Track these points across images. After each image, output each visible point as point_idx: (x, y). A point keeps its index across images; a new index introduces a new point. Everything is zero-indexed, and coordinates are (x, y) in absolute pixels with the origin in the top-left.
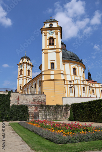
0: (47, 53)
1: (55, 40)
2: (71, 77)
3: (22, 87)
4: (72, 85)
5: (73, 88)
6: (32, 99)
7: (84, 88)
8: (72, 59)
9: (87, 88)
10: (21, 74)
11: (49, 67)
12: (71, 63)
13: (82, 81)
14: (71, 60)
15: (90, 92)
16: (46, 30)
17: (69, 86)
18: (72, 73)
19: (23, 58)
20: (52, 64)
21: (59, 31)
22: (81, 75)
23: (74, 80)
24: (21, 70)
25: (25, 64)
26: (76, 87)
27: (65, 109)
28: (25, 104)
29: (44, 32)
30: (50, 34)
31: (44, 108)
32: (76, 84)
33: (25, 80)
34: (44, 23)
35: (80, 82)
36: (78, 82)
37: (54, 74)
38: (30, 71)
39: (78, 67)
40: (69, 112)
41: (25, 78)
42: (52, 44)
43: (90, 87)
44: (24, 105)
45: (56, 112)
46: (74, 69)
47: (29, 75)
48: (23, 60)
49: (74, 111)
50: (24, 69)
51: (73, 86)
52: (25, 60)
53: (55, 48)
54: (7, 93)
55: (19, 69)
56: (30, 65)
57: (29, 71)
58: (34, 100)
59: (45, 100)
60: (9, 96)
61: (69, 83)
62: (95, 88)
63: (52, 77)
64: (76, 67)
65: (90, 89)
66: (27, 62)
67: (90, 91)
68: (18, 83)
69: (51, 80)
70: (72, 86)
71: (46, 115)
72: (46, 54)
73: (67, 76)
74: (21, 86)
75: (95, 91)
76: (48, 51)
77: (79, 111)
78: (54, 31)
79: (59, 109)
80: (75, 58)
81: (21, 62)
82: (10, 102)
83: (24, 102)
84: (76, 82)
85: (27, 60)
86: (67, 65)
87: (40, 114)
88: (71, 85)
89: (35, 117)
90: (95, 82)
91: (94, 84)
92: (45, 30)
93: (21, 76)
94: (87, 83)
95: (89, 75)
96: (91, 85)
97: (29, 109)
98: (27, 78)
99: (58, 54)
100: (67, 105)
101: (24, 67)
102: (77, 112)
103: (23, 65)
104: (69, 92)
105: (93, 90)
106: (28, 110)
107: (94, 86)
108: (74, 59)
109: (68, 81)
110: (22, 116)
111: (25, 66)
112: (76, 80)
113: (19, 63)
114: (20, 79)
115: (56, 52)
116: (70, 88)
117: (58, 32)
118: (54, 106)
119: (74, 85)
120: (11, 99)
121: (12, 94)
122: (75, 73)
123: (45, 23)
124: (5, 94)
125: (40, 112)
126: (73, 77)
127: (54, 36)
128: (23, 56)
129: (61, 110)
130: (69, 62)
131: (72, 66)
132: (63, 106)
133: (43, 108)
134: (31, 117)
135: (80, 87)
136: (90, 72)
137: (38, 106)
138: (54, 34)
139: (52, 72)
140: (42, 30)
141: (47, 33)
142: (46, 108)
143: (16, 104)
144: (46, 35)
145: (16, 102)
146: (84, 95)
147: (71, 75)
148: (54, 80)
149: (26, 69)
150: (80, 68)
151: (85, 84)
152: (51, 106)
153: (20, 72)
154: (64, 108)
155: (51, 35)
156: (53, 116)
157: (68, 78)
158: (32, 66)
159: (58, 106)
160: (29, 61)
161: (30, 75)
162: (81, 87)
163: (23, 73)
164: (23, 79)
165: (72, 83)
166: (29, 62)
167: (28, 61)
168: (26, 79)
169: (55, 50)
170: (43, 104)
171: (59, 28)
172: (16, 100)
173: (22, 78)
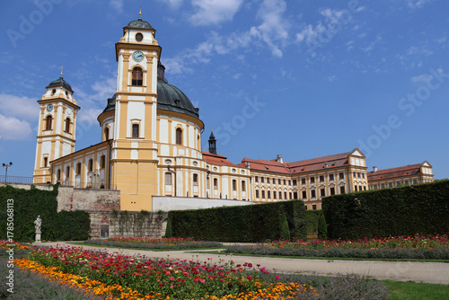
0: (127, 102)
1: (145, 75)
2: (171, 151)
3: (49, 160)
4: (172, 167)
5: (173, 174)
6: (96, 199)
7: (195, 176)
8: (176, 107)
9: (202, 176)
10: (49, 127)
11: (129, 133)
12: (173, 116)
13: (192, 160)
14: (174, 109)
15: (208, 185)
16: (129, 49)
17: (166, 170)
18: (174, 141)
19: (53, 86)
20: (136, 127)
21: (155, 54)
22: (192, 146)
23: (175, 158)
24: (49, 118)
25: (61, 104)
26: (179, 173)
27: (156, 220)
28: (81, 209)
29: (122, 51)
30: (136, 60)
31: (119, 216)
32: (180, 167)
33: (58, 143)
34: (124, 28)
35: (189, 163)
36: (184, 162)
37: (138, 149)
38: (72, 121)
39: (188, 126)
40: (165, 225)
41: (58, 138)
42: (137, 82)
43: (209, 172)
44: (83, 212)
45: (141, 225)
46: (179, 131)
47: (67, 130)
48: (54, 91)
49: (173, 224)
50: (56, 116)
51: (173, 169)
52: (60, 92)
53: (145, 92)
54: (52, 189)
55: (43, 113)
56: (71, 105)
57: (68, 120)
58: (99, 201)
59: (119, 200)
60: (55, 193)
61: (164, 164)
62: (221, 174)
63: (134, 155)
64: (184, 126)
65: (208, 178)
66: (65, 97)
67: (208, 182)
68: (40, 149)
69: (132, 161)
70: (171, 171)
71: (121, 230)
72: (124, 105)
73: (162, 146)
74: (46, 159)
75: (218, 181)
76: (130, 98)
77: (182, 223)
78: (145, 53)
79: (147, 219)
80: (183, 104)
81: (48, 95)
82: (57, 205)
83: (80, 204)
84: (179, 162)
85: (64, 93)
86: (164, 121)
87: (111, 229)
88: (169, 167)
89: (103, 235)
90: (222, 160)
91: (218, 167)
92: (125, 49)
93: (48, 133)
94: (203, 165)
95: (212, 141)
96: (211, 168)
97: (92, 219)
98: (64, 140)
99: (149, 106)
100: (160, 212)
101: (56, 111)
102: (179, 226)
103: (54, 105)
104: (164, 183)
105: (215, 180)
106: (90, 221)
107: (218, 171)
108: (180, 108)
109: (164, 159)
110: (80, 231)
111: (60, 109)
112: (180, 157)
113: (43, 99)
114: (44, 139)
115: (146, 103)
116: (166, 173)
117: (152, 58)
118: (138, 213)
119: (175, 167)
120: (59, 199)
121: (60, 189)
122: (179, 141)
123: (127, 29)
124: (47, 189)
125: (112, 224)
126: (175, 148)
127: (143, 64)
128: (54, 80)
129: (150, 222)
130: (167, 115)
131: (175, 124)
132: (153, 214)
133: (116, 217)
134: (95, 233)
135: (187, 174)
136: (214, 135)
137: (108, 212)
138: (145, 59)
139: (134, 145)
140: (118, 46)
141: (129, 56)
142: (122, 217)
143: (68, 209)
144: (126, 61)
145: (67, 205)
146: (195, 190)
147: (170, 144)
148: (137, 162)
149: (63, 116)
150: (191, 128)
151: (198, 166)
152: (132, 213)
153: (45, 122)
154: (154, 217)
155: (138, 61)
156: (134, 232)
157: (165, 151)
158: (76, 108)
159: (144, 213)
160: (70, 96)
161: (71, 131)
162: (189, 173)
163: (55, 126)
164: (53, 141)
165: (172, 164)
166: (70, 98)
167: (67, 93)
168: (62, 142)
169: (143, 98)
170: (117, 209)
171: (157, 49)
172: (67, 201)
173: (51, 138)
